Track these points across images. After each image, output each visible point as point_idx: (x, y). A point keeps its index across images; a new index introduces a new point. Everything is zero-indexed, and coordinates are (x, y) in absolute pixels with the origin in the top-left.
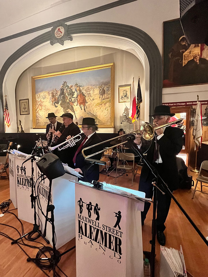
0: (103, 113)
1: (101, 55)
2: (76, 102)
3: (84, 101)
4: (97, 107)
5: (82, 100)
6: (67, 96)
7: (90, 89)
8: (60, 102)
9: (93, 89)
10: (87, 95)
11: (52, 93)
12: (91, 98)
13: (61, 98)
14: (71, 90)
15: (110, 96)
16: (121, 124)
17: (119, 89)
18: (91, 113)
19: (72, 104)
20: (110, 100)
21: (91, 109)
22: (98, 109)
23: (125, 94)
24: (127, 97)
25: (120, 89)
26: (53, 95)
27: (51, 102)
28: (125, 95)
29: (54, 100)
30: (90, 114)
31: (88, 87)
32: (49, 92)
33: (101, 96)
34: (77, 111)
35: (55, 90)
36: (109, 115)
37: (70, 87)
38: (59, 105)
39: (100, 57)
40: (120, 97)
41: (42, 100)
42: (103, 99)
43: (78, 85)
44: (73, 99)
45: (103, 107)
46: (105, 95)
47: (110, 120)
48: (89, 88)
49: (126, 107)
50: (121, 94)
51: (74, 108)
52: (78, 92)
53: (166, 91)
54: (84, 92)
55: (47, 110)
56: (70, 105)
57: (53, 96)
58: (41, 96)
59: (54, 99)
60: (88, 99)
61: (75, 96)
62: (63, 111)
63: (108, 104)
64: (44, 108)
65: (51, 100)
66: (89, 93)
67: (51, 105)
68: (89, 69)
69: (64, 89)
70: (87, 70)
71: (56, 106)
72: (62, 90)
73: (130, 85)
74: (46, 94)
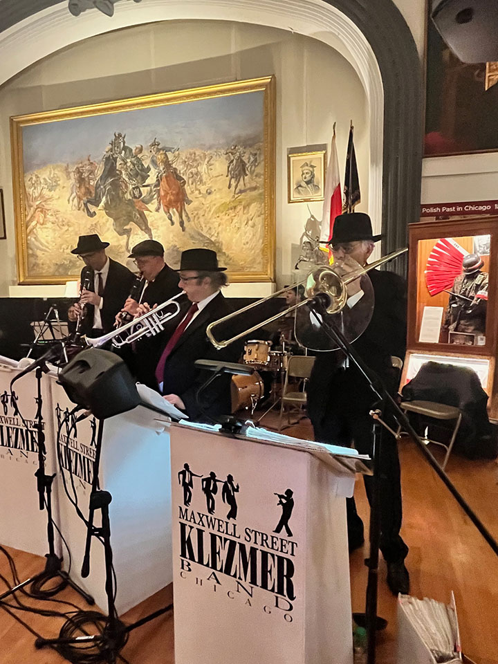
0: (240, 235)
1: (233, 50)
2: (155, 201)
3: (181, 196)
4: (221, 215)
5: (172, 194)
6: (127, 179)
7: (197, 158)
8: (104, 199)
9: (207, 160)
10: (189, 178)
11: (79, 172)
12: (203, 189)
13: (105, 187)
14: (139, 160)
15: (263, 182)
16: (297, 268)
17: (289, 159)
18: (202, 236)
19: (140, 207)
20: (260, 194)
21: (202, 223)
22: (224, 221)
23: (307, 176)
24: (315, 184)
25: (292, 159)
26: (80, 177)
27: (76, 200)
28: (308, 178)
29: (85, 194)
30: (197, 237)
31: (192, 151)
32: (67, 169)
33: (233, 180)
34: (157, 228)
35: (87, 162)
36: (258, 241)
37: (134, 151)
38: (99, 210)
39: (229, 56)
40: (293, 186)
41: (46, 192)
42: (241, 192)
43: (159, 147)
44: (144, 191)
45: (240, 217)
46: (246, 177)
47: (261, 256)
48: (195, 157)
49: (312, 216)
50: (296, 176)
51: (149, 220)
52: (161, 169)
53: (432, 167)
54: (180, 168)
55: (63, 225)
56: (134, 207)
57: (81, 180)
58: (42, 181)
59: (83, 190)
60: (192, 192)
61: (152, 180)
62: (112, 228)
63: (254, 208)
64: (52, 219)
65: (75, 194)
66: (194, 170)
67: (74, 208)
68: (195, 96)
69: (115, 160)
70: (188, 97)
71: (92, 211)
72: (110, 162)
73: (323, 147)
74: (60, 174)
